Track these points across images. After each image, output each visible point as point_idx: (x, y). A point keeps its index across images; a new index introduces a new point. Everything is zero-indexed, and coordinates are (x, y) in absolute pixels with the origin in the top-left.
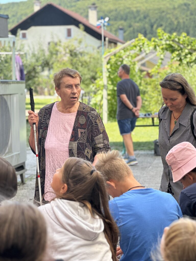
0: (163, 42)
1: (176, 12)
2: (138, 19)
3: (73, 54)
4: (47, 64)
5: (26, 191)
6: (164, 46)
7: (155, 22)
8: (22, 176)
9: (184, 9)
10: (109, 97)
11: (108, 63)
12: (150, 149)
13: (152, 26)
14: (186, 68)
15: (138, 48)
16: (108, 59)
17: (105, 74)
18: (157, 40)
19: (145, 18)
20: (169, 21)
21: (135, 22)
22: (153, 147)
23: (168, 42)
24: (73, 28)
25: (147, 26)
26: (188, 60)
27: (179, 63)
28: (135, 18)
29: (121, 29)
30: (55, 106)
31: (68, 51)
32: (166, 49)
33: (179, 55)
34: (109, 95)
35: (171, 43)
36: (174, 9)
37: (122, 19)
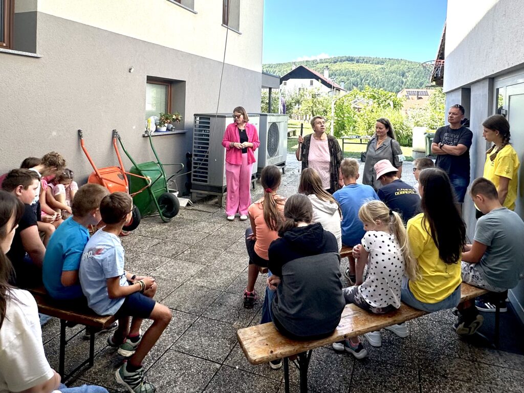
0: (369, 93)
1: (377, 72)
2: (353, 76)
3: (314, 96)
4: (298, 102)
5: (285, 178)
6: (369, 95)
7: (363, 78)
8: (283, 169)
9: (382, 71)
10: (335, 124)
11: (335, 104)
12: (358, 158)
13: (362, 80)
14: (383, 109)
15: (354, 96)
16: (335, 101)
17: (333, 110)
18: (365, 92)
19: (357, 75)
20: (372, 77)
21: (351, 77)
22: (360, 156)
23: (371, 93)
24: (314, 80)
25: (358, 80)
26: (383, 104)
27: (378, 105)
28: (351, 75)
29: (343, 82)
30: (312, 136)
31: (311, 95)
32: (371, 97)
33: (378, 101)
34: (334, 123)
35: (373, 94)
36: (376, 70)
37: (343, 75)
